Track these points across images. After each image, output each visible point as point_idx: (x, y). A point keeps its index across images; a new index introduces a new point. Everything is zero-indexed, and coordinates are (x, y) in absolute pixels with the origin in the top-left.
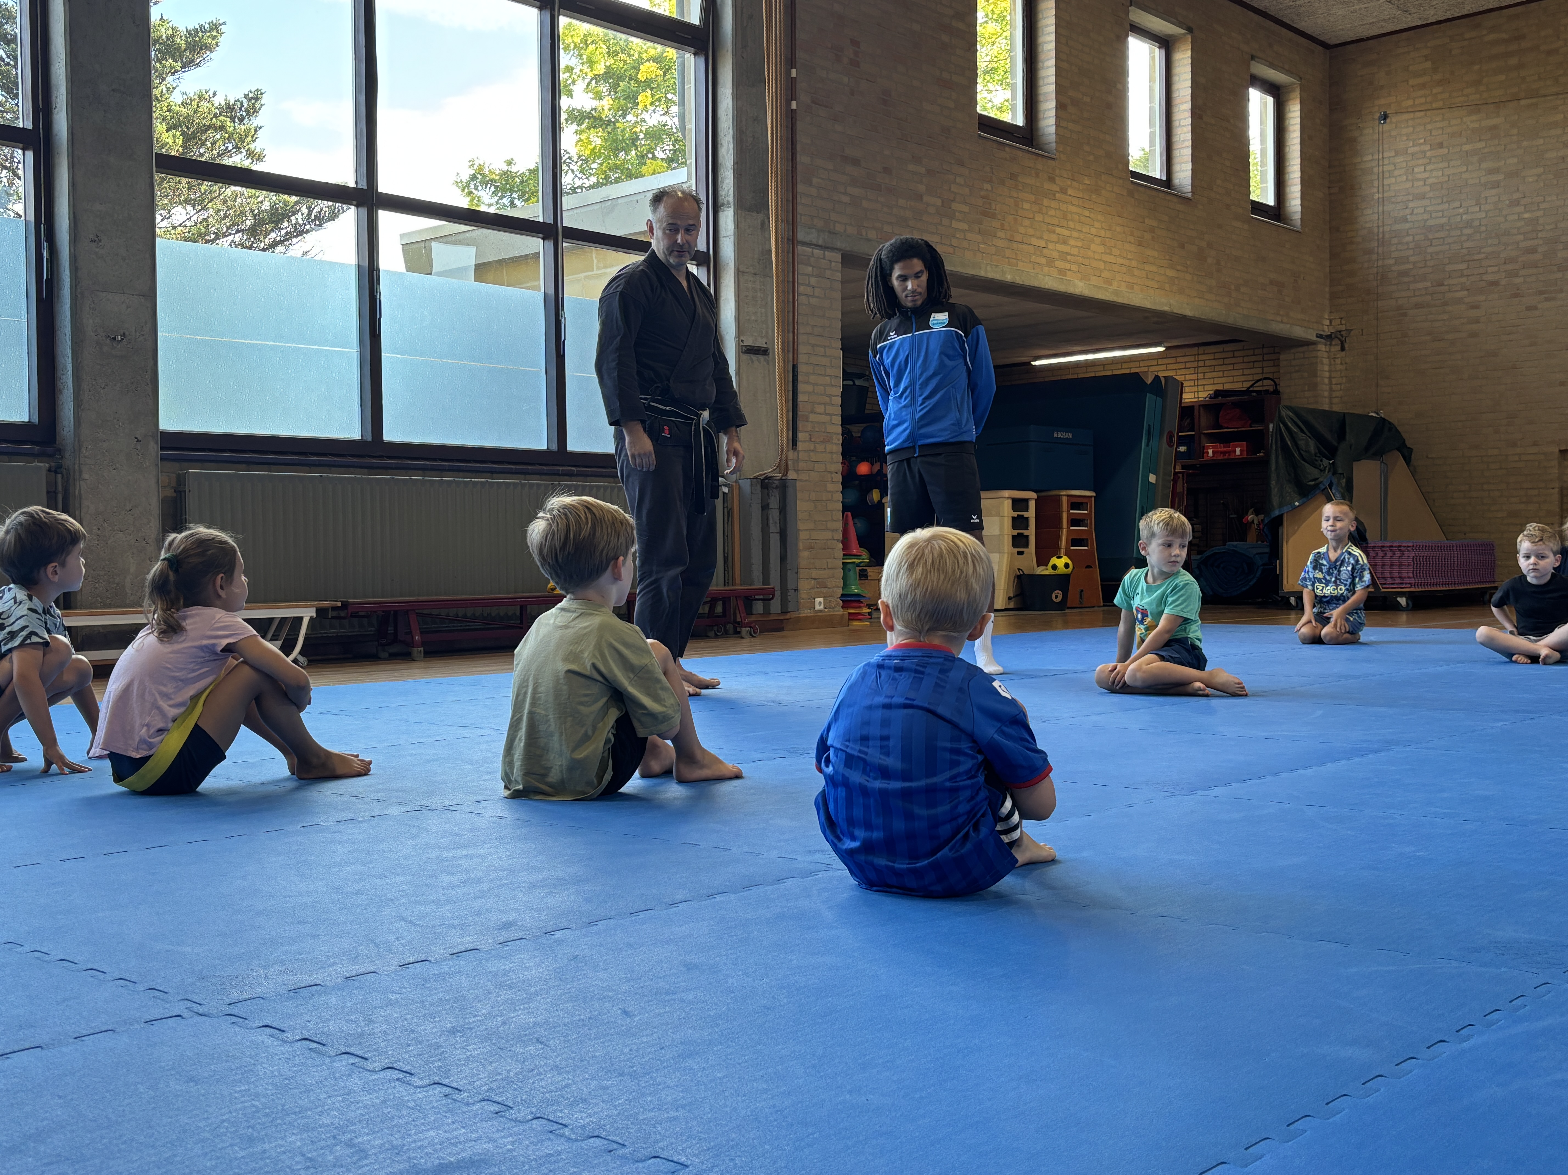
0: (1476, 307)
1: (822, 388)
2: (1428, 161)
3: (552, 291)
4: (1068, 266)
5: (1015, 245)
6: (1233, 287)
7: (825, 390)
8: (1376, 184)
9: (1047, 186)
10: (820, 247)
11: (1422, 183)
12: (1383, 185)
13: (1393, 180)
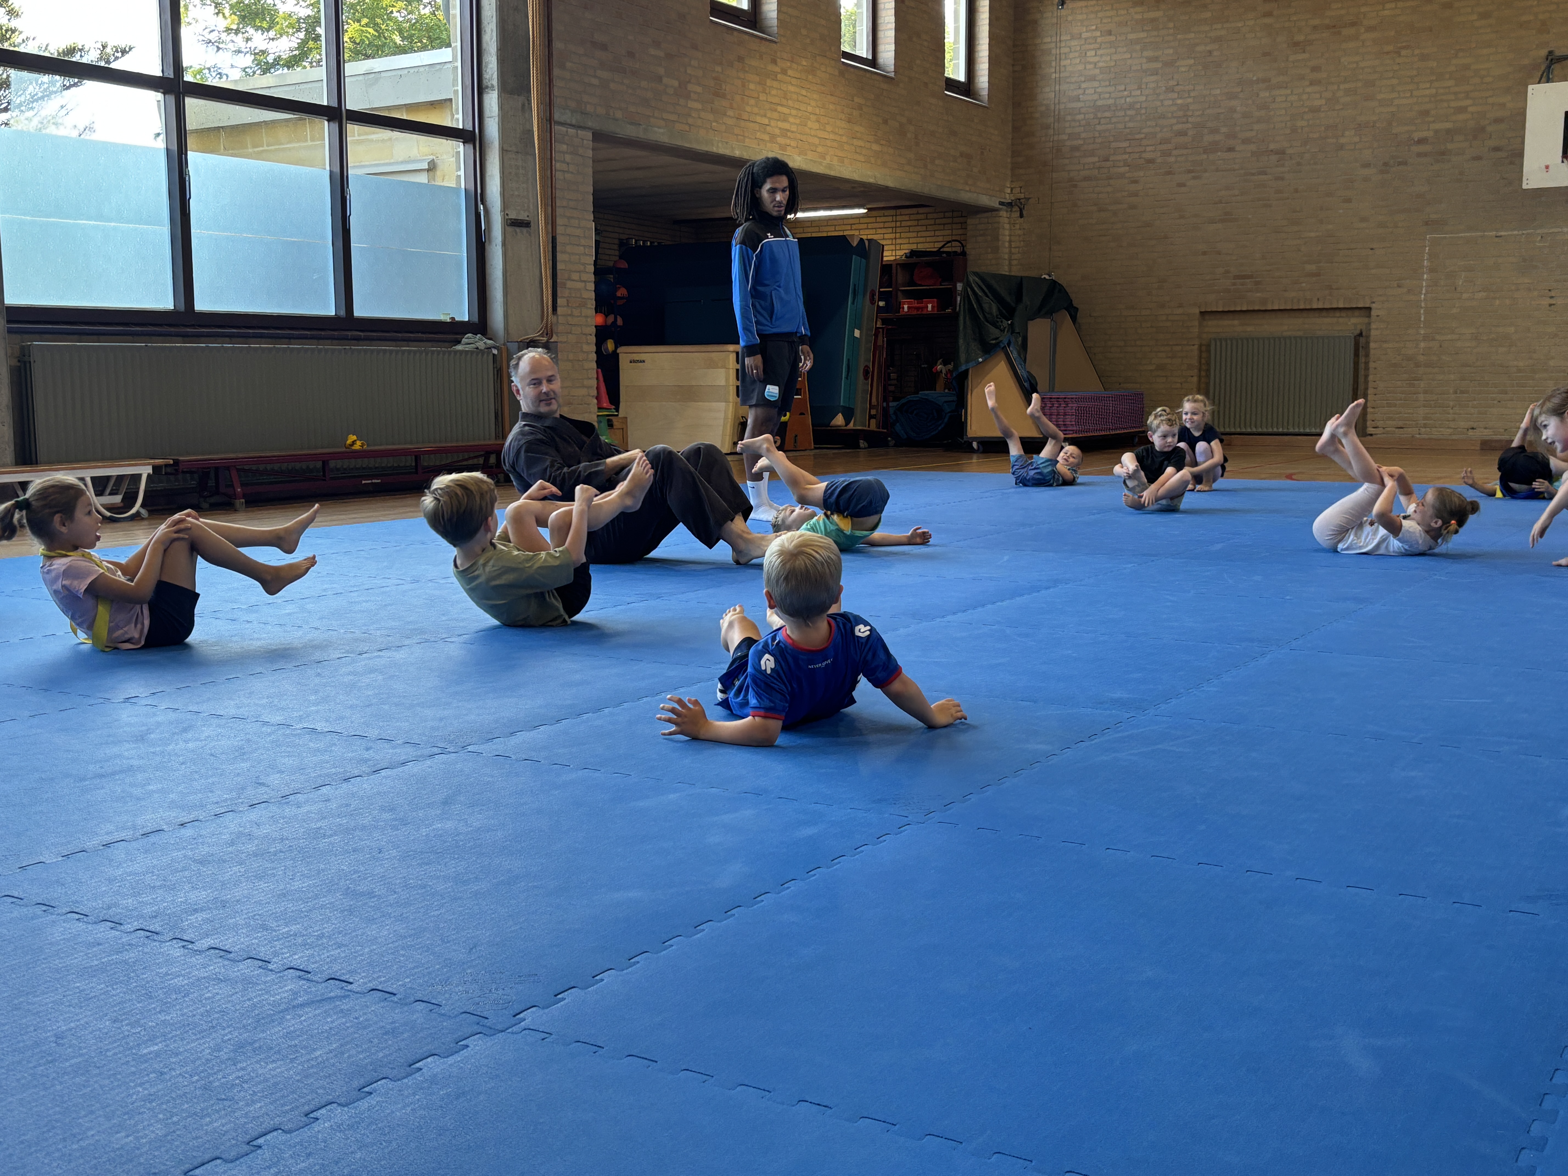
0: (1136, 182)
1: (578, 257)
2: (1097, 46)
3: (337, 169)
4: (788, 142)
5: (742, 123)
6: (928, 160)
7: (580, 259)
8: (1054, 64)
9: (771, 67)
10: (572, 126)
11: (1092, 66)
12: (1060, 65)
13: (1068, 62)
